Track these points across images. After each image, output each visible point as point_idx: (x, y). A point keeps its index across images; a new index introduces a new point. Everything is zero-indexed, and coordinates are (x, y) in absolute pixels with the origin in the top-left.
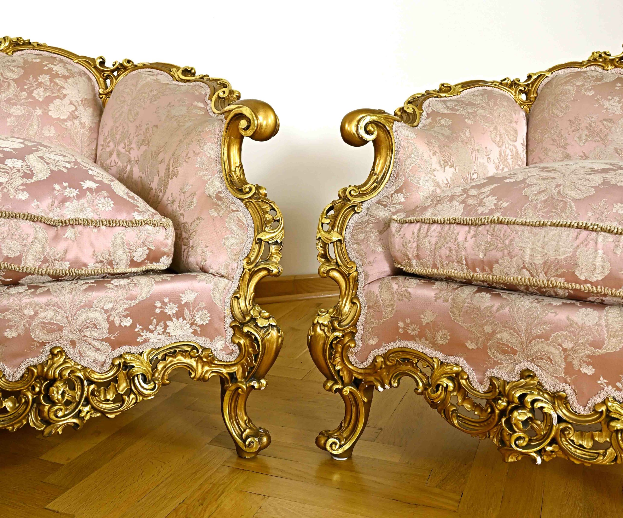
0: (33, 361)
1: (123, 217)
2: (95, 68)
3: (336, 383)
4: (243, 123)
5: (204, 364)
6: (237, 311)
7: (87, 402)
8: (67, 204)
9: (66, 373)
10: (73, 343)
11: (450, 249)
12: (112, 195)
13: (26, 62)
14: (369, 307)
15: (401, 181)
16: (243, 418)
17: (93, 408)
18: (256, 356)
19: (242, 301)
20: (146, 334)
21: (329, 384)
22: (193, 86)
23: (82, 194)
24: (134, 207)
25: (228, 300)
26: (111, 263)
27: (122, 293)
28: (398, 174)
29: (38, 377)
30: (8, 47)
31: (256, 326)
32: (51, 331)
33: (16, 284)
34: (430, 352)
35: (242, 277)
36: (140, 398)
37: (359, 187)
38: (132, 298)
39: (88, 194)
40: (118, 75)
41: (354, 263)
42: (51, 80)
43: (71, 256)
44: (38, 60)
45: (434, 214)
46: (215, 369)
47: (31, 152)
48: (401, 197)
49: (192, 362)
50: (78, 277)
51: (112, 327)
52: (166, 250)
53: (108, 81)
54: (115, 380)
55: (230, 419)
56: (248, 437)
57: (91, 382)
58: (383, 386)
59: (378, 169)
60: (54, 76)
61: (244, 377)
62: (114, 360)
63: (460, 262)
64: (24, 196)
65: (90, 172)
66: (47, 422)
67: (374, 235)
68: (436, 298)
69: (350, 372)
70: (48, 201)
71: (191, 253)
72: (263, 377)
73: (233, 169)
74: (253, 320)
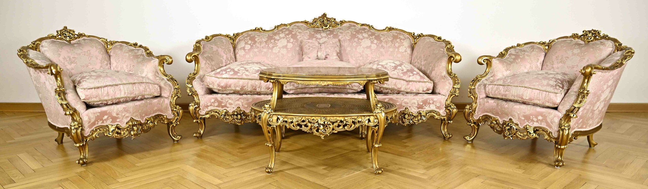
0: (402, 110)
1: (422, 80)
2: (412, 36)
3: (470, 123)
4: (452, 59)
5: (438, 115)
6: (447, 104)
7: (412, 120)
8: (410, 77)
9: (408, 113)
10: (410, 107)
11: (498, 91)
12: (420, 75)
13: (393, 35)
14: (479, 105)
15: (493, 74)
16: (446, 130)
17: (413, 121)
18: (450, 115)
19: (448, 102)
20: (425, 107)
21: (468, 123)
22: (441, 43)
23: (414, 75)
24: (424, 78)
25: (445, 101)
26: (418, 91)
27: (421, 97)
28: (492, 72)
29: (402, 113)
30: (388, 30)
31: (451, 108)
32: (406, 104)
33: (399, 93)
34: (492, 115)
35: (449, 96)
36: (423, 121)
37: (481, 75)
38: (423, 98)
39: (415, 75)
40: (418, 38)
41: (477, 94)
42: (400, 41)
43: (411, 88)
44: (396, 35)
45: (496, 83)
46: (440, 117)
47: (402, 65)
48: (492, 78)
49: (435, 115)
50: (411, 93)
51: (418, 104)
52: (431, 88)
53: (415, 40)
54: (418, 116)
55: (443, 130)
56: (447, 134)
57: (413, 116)
58: (481, 124)
59: (487, 71)
60: (401, 39)
61: (447, 120)
62: (418, 112)
63: (500, 94)
64: (402, 75)
65: (415, 70)
66: (403, 123)
67: (483, 87)
68: (494, 102)
69: (474, 121)
70: (407, 76)
71: (437, 89)
72: (452, 120)
73: (449, 69)
74: (450, 106)
